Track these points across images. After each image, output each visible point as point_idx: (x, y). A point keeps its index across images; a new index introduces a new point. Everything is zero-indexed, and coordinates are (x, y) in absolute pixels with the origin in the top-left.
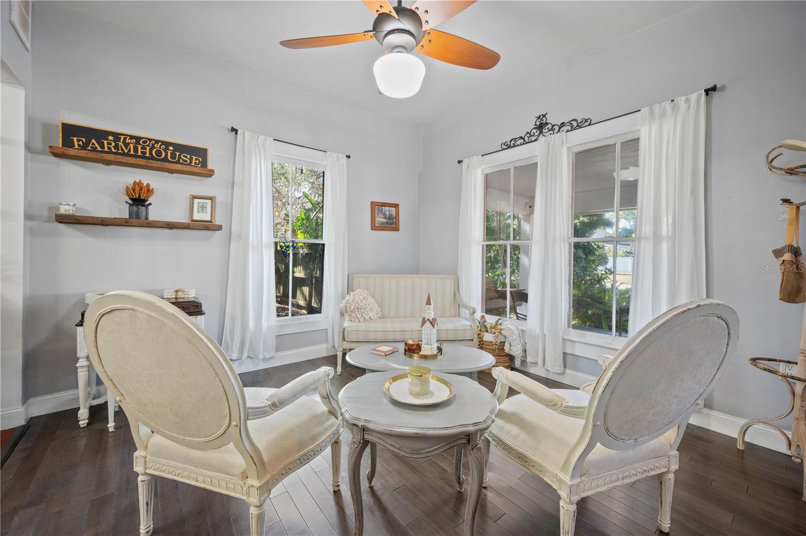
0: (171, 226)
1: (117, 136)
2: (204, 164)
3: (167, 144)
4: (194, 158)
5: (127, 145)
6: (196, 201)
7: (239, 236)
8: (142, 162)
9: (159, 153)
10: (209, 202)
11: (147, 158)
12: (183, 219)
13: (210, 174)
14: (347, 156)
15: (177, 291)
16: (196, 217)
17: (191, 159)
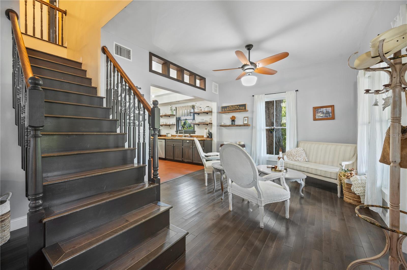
0: (240, 126)
1: (229, 106)
2: (245, 108)
3: (237, 105)
4: (243, 107)
5: (230, 108)
6: (245, 118)
7: (255, 127)
8: (232, 111)
9: (236, 108)
10: (247, 118)
11: (234, 110)
12: (242, 124)
13: (248, 111)
14: (296, 91)
15: (239, 142)
16: (244, 123)
17: (242, 108)
